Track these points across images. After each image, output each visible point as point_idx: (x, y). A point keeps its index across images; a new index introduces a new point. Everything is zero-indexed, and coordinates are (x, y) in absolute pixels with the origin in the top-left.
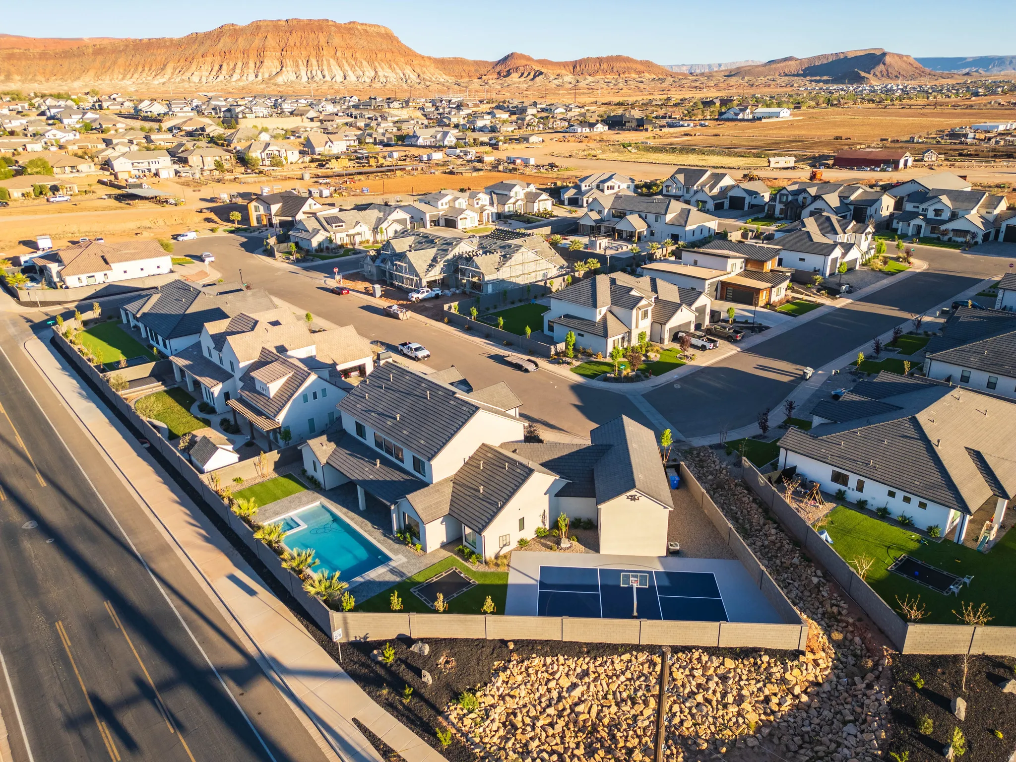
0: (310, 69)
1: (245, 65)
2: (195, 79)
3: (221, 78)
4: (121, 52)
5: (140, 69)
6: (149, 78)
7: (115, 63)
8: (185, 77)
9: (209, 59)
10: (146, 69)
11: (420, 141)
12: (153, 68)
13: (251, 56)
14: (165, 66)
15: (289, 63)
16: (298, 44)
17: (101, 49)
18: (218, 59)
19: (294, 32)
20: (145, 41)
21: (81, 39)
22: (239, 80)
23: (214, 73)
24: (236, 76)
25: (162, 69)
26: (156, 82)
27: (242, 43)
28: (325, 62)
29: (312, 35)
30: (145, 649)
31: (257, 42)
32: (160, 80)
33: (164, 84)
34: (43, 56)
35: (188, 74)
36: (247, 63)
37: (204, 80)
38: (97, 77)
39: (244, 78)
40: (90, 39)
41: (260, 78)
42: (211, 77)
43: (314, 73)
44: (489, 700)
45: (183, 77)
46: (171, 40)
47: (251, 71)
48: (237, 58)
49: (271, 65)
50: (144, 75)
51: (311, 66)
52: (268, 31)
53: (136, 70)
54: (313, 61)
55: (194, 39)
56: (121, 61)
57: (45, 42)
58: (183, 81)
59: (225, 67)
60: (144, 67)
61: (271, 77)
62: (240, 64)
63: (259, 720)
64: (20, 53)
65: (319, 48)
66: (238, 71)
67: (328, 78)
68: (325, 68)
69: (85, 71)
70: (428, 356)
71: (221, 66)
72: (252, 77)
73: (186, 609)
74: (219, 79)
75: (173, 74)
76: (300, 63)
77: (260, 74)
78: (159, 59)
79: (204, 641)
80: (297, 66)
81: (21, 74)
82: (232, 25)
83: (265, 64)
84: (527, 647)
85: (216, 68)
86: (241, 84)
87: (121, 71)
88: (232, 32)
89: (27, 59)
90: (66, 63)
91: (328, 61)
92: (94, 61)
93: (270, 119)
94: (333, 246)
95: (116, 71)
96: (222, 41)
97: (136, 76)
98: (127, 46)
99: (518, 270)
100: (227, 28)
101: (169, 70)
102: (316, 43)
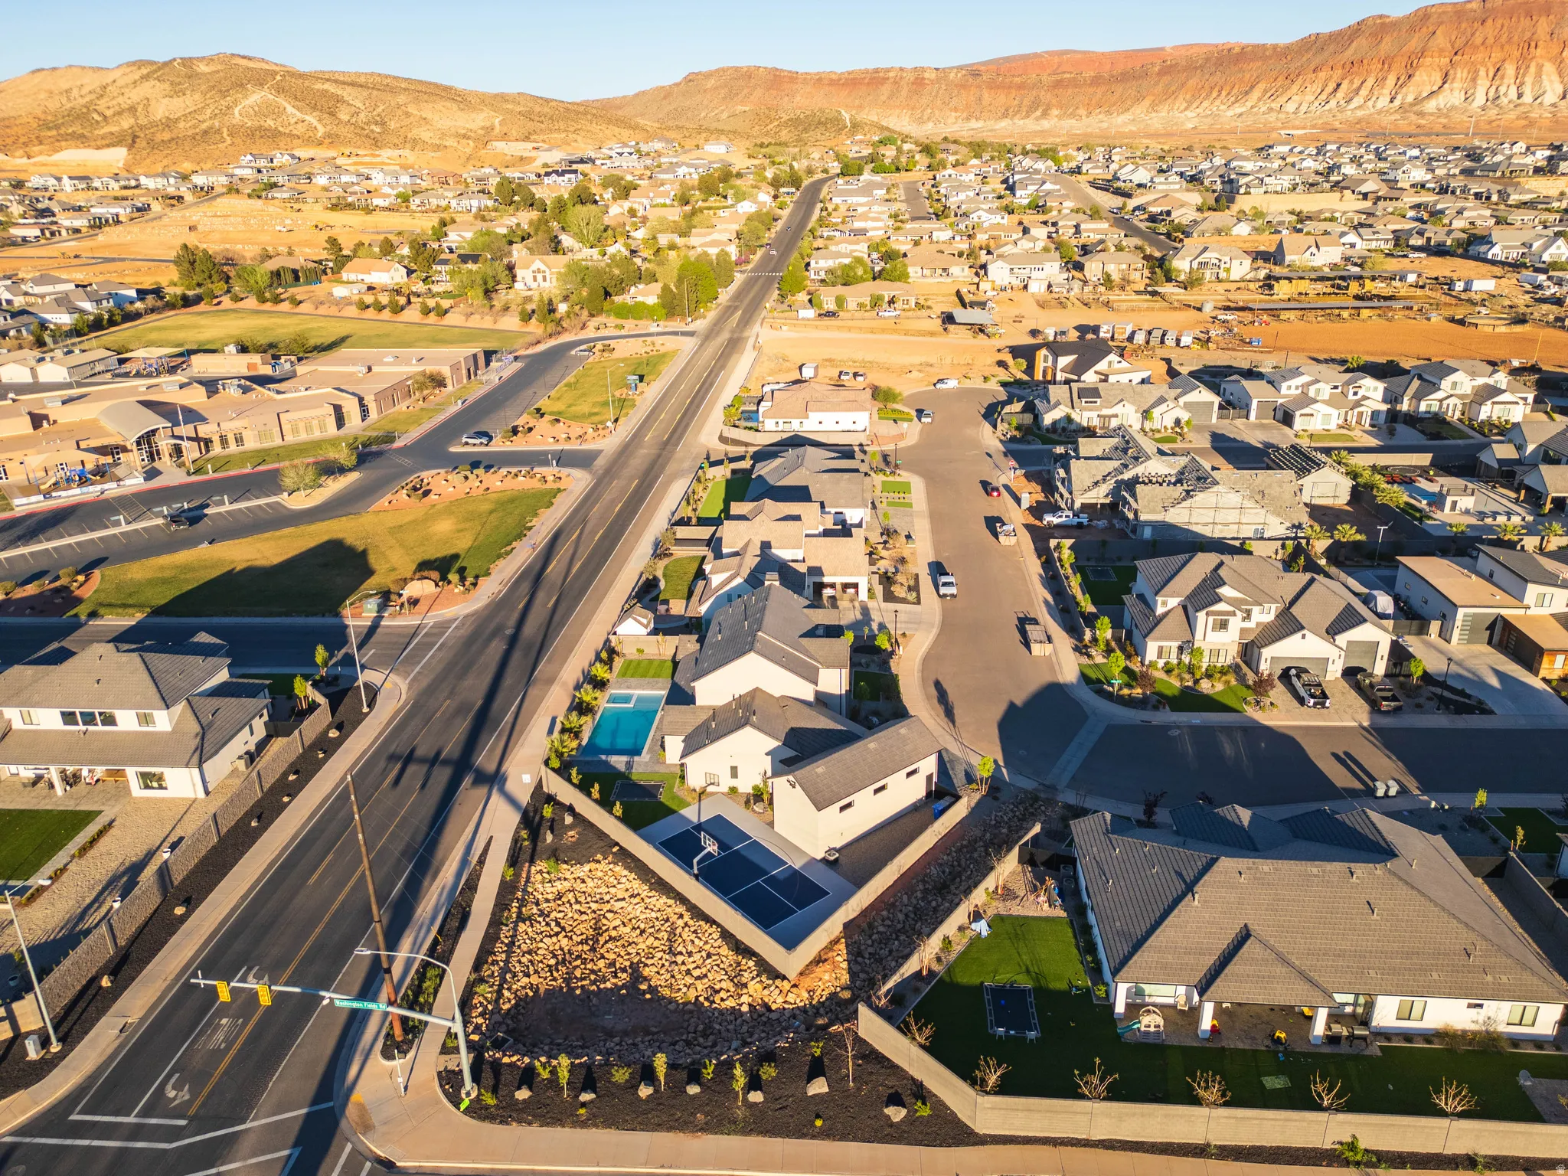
0: (1497, 83)
1: (1381, 81)
2: (1291, 107)
3: (1333, 103)
4: (1196, 68)
5: (1215, 94)
6: (1222, 107)
7: (1183, 85)
8: (1275, 105)
9: (1322, 75)
10: (1224, 93)
11: (1496, 252)
12: (1235, 91)
13: (1395, 66)
14: (1252, 87)
15: (1461, 74)
16: (1491, 40)
17: (1171, 66)
18: (1339, 72)
19: (1490, 21)
20: (1237, 50)
21: (1162, 49)
22: (1360, 107)
23: (1323, 96)
24: (1357, 101)
25: (1247, 93)
26: (1230, 113)
27: (1387, 46)
28: (1533, 69)
29: (1526, 22)
30: (463, 738)
31: (1414, 43)
32: (1238, 109)
33: (1240, 115)
34: (1096, 81)
35: (1282, 100)
36: (1384, 79)
37: (1303, 108)
38: (1153, 107)
39: (1370, 103)
40: (1173, 48)
41: (1397, 102)
42: (1316, 104)
43: (1503, 89)
44: (568, 875)
45: (1273, 105)
46: (1275, 47)
47: (1386, 91)
48: (1369, 72)
49: (1426, 79)
50: (1218, 102)
51: (1502, 78)
52: (1442, 23)
53: (1208, 95)
54: (1510, 70)
55: (1315, 44)
56: (1192, 83)
57: (1114, 57)
58: (1271, 109)
59: (1344, 86)
60: (1220, 92)
61: (1418, 101)
62: (1370, 81)
63: (456, 806)
64: (1069, 80)
65: (1530, 44)
66: (1364, 92)
67: (1528, 98)
68: (1529, 80)
69: (1139, 99)
70: (953, 596)
71: (1339, 85)
72: (1383, 102)
73: (509, 726)
74: (1327, 107)
75: (1260, 99)
76: (1482, 73)
77: (1399, 97)
78: (1247, 76)
79: (492, 750)
80: (1474, 80)
81: (1060, 106)
82: (1381, 17)
83: (1417, 78)
84: (626, 857)
85: (1331, 86)
86: (1360, 113)
87: (1188, 97)
88: (1377, 28)
89: (1076, 86)
90: (1119, 89)
91: (1540, 67)
92: (1157, 84)
93: (1293, 195)
94: (1073, 427)
95: (1181, 97)
96: (1354, 45)
97: (1206, 104)
98: (1207, 60)
99: (1208, 516)
100: (1370, 22)
101: (1256, 94)
102: (1528, 35)
